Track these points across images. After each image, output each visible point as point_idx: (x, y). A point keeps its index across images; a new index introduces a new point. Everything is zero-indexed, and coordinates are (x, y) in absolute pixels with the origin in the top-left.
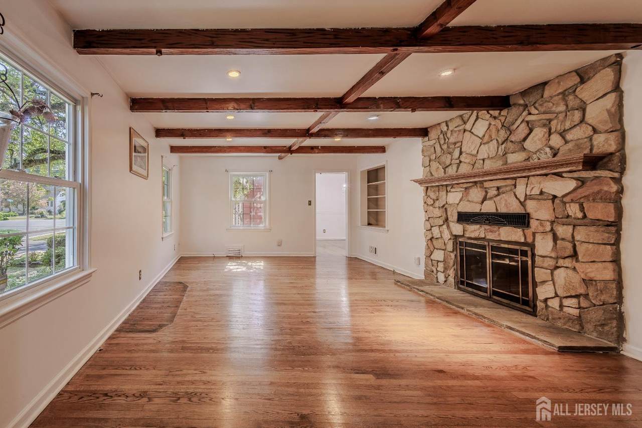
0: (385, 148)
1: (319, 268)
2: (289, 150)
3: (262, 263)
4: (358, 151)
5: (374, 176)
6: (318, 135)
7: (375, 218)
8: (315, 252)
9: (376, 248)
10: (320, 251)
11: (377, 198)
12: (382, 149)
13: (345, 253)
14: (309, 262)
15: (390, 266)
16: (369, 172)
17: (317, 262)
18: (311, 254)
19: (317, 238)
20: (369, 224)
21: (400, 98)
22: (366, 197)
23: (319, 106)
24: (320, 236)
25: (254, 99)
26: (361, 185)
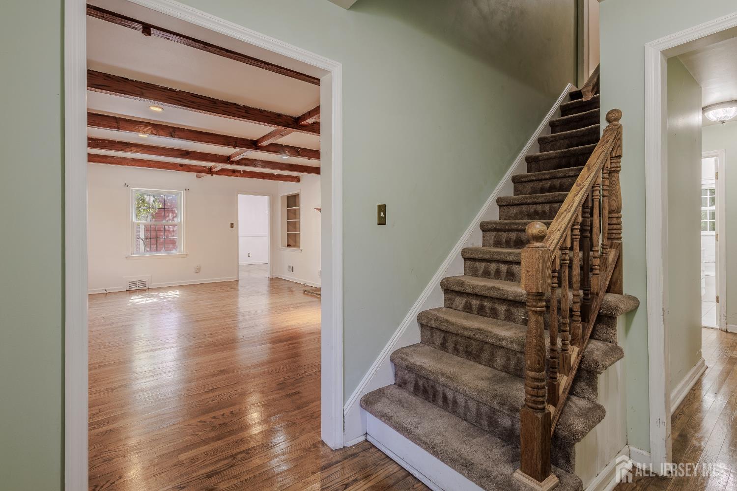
0: (299, 178)
1: (241, 290)
2: (210, 171)
3: (177, 292)
4: (277, 179)
5: (292, 201)
6: (239, 163)
7: (292, 241)
8: (238, 277)
9: (293, 267)
10: (242, 275)
11: (295, 222)
12: (297, 179)
13: (267, 275)
14: (230, 287)
15: (302, 281)
16: (289, 197)
17: (239, 286)
18: (233, 278)
19: (240, 263)
20: (289, 246)
21: (300, 148)
22: (286, 221)
23: (238, 145)
24: (243, 260)
25: (174, 128)
26: (281, 209)
